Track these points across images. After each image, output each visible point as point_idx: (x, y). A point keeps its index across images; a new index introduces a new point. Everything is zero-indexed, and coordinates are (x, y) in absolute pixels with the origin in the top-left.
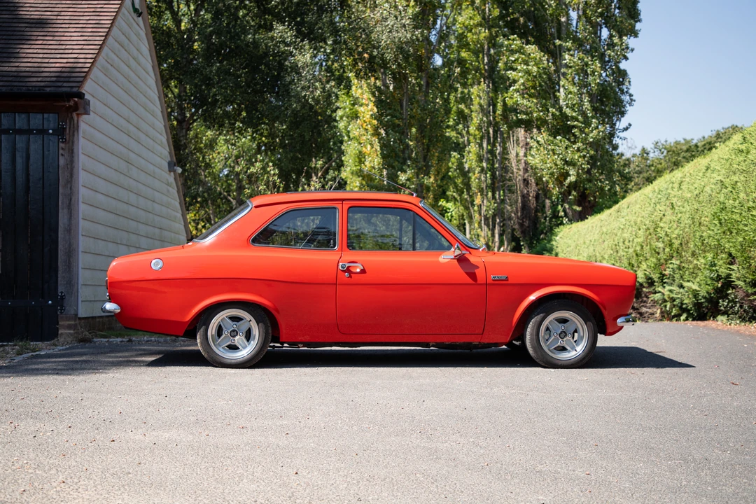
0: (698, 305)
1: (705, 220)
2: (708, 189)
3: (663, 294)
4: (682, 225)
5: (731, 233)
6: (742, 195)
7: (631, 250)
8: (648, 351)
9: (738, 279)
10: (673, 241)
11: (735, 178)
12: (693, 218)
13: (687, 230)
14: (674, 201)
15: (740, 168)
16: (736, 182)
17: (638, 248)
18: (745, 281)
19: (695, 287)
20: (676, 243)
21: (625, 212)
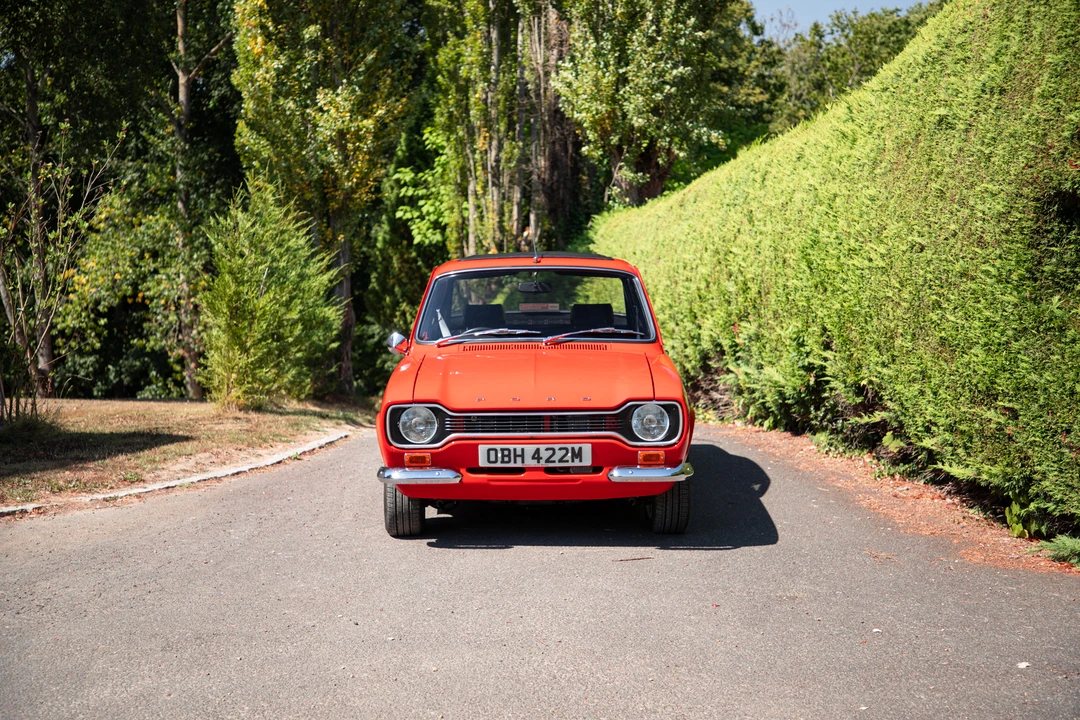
0: (784, 407)
1: (791, 258)
2: (798, 196)
3: (737, 377)
4: (761, 258)
5: (826, 290)
6: (842, 223)
7: (693, 287)
9: (835, 377)
10: (750, 284)
11: (833, 187)
12: (776, 249)
13: (767, 268)
14: (754, 205)
15: (842, 168)
16: (835, 196)
17: (703, 285)
18: (845, 382)
19: (778, 378)
20: (754, 288)
21: (690, 208)
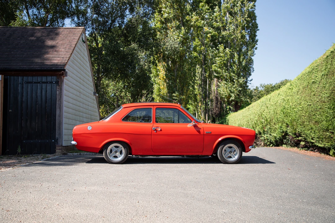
0: (276, 141)
1: (278, 112)
2: (279, 101)
3: (264, 137)
4: (270, 114)
5: (287, 116)
6: (291, 104)
7: (253, 122)
8: (260, 157)
9: (290, 132)
10: (268, 119)
11: (288, 98)
12: (274, 111)
13: (272, 115)
14: (268, 105)
15: (290, 94)
16: (289, 99)
17: (256, 122)
18: (292, 133)
19: (275, 135)
20: (269, 120)
21: (251, 109)
